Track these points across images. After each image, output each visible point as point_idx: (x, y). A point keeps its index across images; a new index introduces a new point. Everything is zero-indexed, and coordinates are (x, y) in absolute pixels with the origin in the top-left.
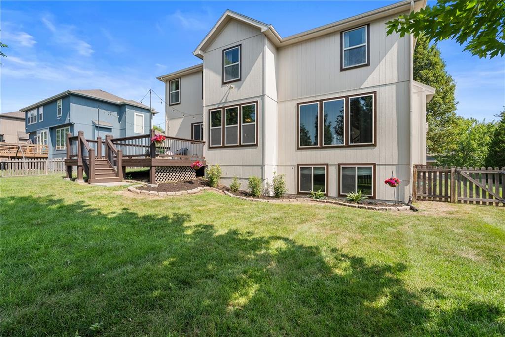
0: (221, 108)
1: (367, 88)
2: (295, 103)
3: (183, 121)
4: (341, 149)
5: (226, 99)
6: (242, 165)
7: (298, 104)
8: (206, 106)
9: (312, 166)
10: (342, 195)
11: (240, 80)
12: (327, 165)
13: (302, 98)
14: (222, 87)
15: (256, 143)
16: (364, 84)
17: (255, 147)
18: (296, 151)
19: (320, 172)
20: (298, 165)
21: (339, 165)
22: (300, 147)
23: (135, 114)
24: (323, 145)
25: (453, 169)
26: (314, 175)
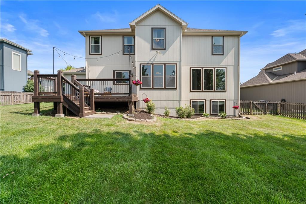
0: (151, 64)
1: (223, 65)
2: (189, 67)
3: (104, 68)
4: (212, 92)
5: (155, 59)
6: (166, 100)
7: (191, 68)
8: (137, 61)
9: (198, 101)
10: (212, 115)
11: (165, 49)
12: (205, 100)
13: (192, 65)
14: (151, 51)
15: (176, 88)
16: (222, 63)
17: (175, 90)
18: (189, 93)
19: (202, 103)
20: (191, 100)
21: (211, 100)
22: (191, 90)
23: (13, 53)
24: (203, 90)
25: (252, 102)
26: (199, 105)
